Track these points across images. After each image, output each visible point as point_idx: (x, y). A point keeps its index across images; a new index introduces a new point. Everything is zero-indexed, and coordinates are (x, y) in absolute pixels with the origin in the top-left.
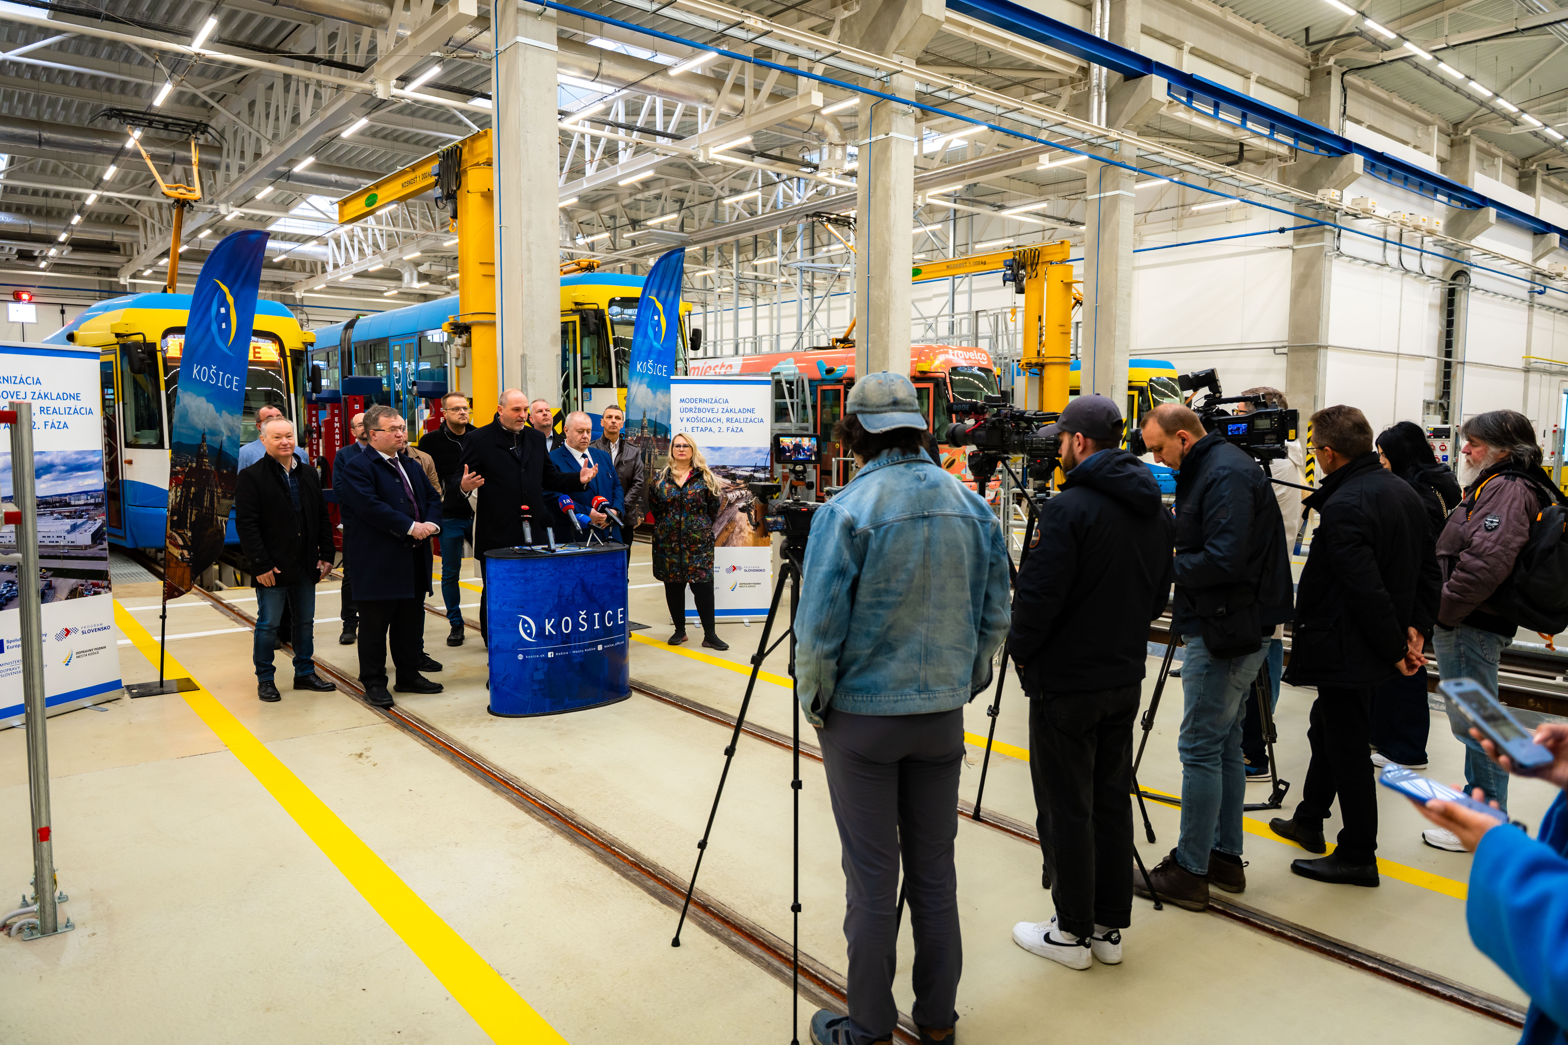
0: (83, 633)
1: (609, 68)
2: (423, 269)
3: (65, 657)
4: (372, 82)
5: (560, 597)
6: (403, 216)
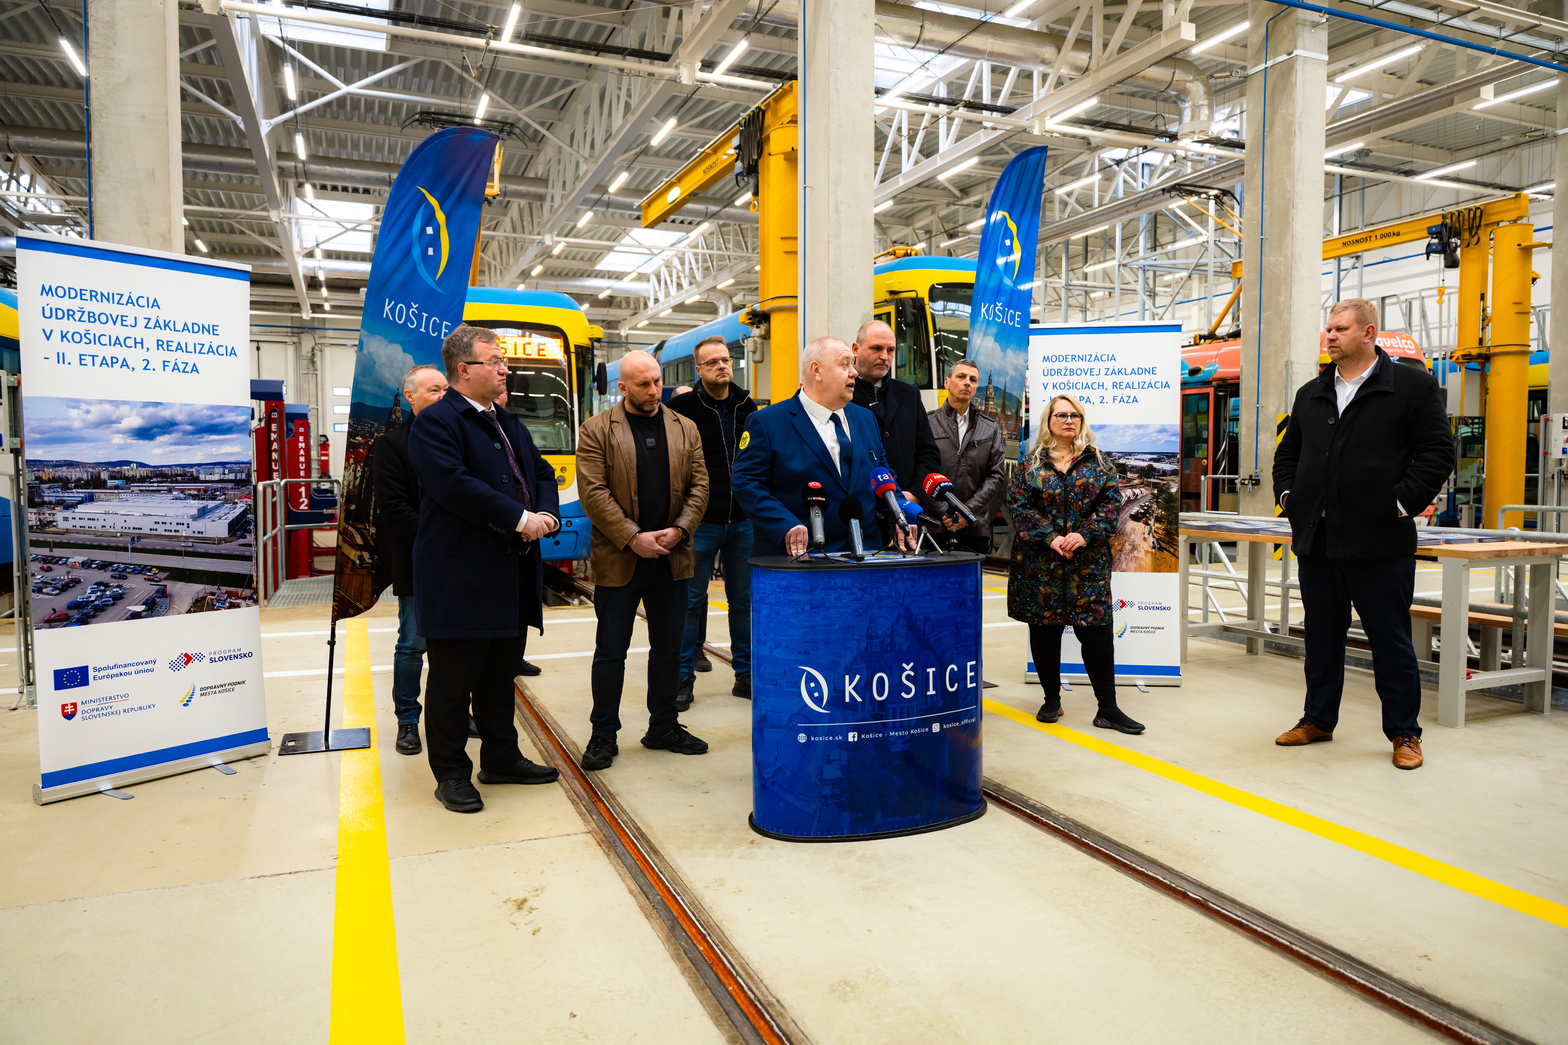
0: (212, 660)
1: (933, 32)
2: (737, 300)
3: (184, 694)
4: (677, 67)
5: (869, 638)
6: (718, 242)
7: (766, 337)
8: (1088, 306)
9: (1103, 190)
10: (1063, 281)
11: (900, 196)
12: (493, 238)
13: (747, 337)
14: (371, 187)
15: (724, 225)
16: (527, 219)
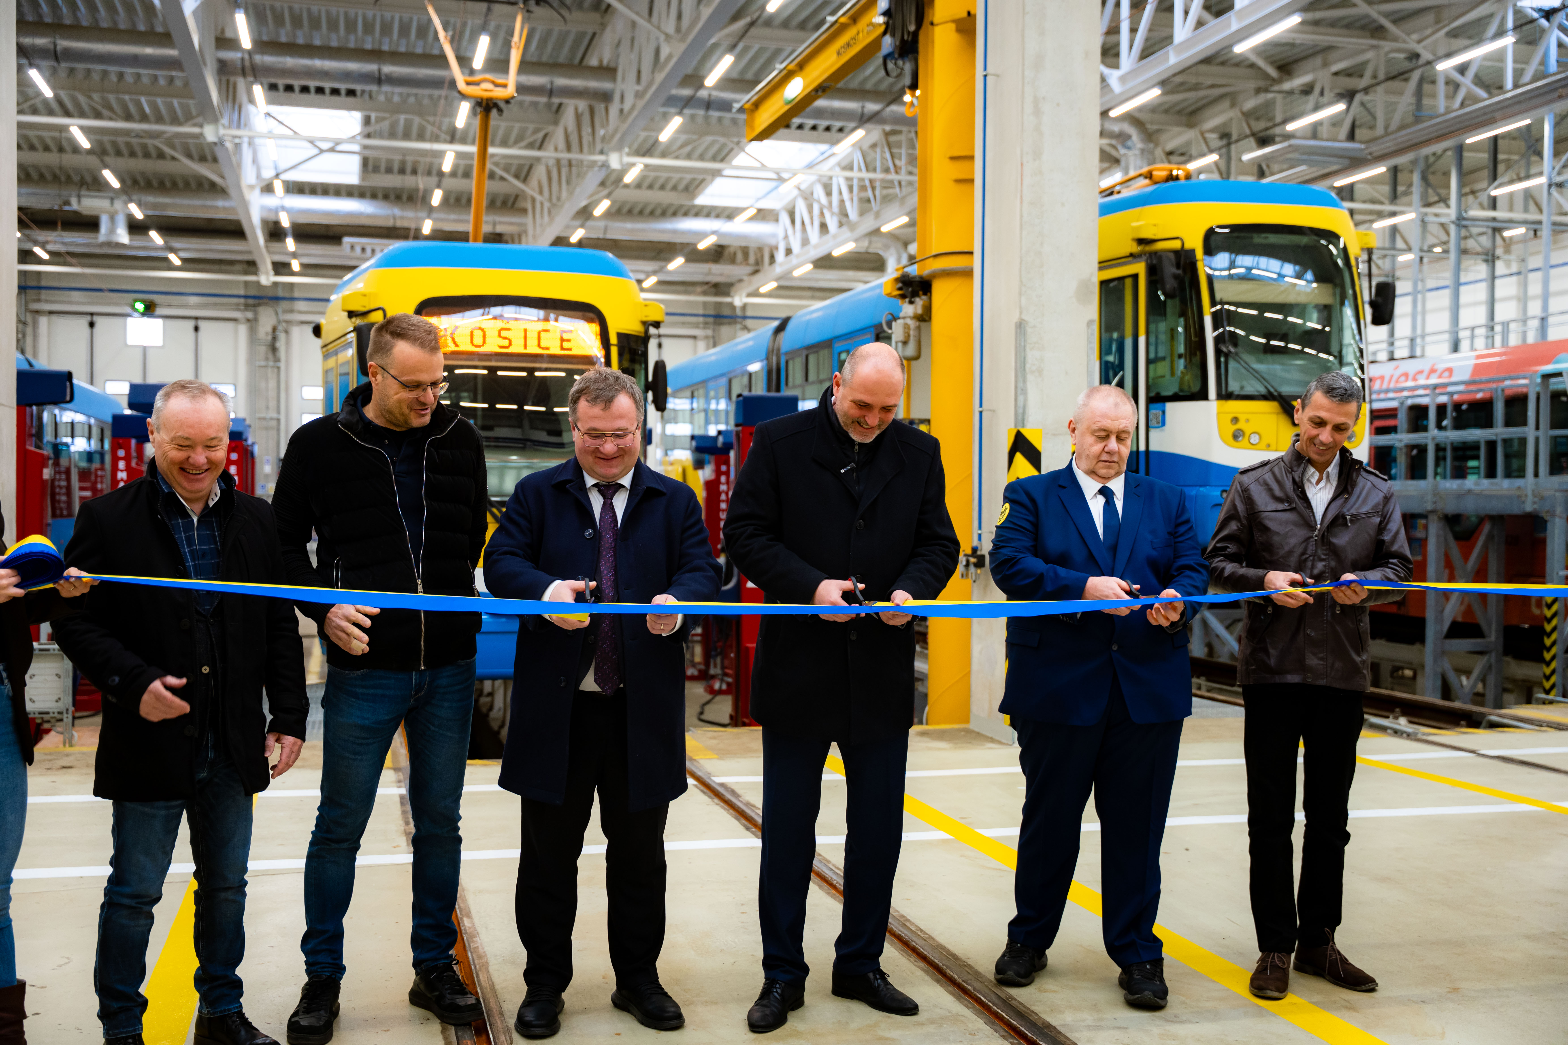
6: (883, 158)
7: (925, 317)
8: (1499, 251)
9: (1521, 60)
10: (1450, 213)
11: (1178, 79)
12: (538, 159)
13: (895, 318)
14: (358, 87)
15: (894, 132)
16: (586, 130)
